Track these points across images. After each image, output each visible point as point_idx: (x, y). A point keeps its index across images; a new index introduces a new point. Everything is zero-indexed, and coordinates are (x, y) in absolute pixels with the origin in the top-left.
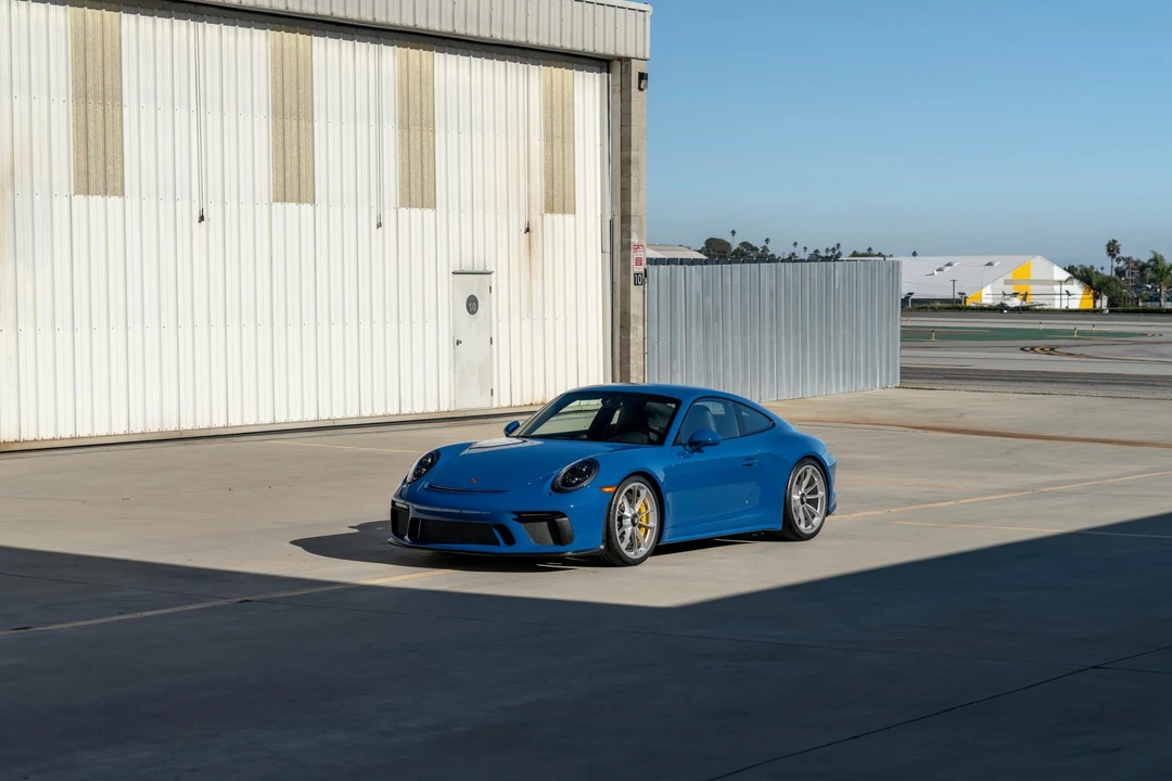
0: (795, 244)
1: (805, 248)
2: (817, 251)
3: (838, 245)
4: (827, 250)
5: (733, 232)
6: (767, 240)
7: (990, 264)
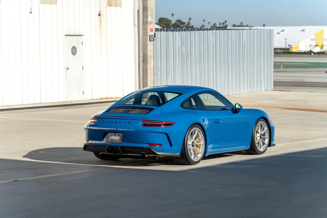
0: (204, 21)
1: (209, 23)
2: (215, 24)
3: (226, 21)
4: (220, 24)
5: (173, 15)
6: (190, 19)
7: (303, 30)
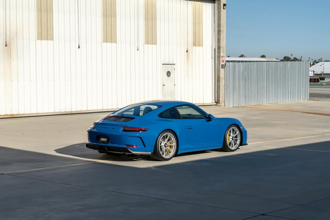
0: (309, 58)
1: (312, 59)
2: (315, 60)
3: (322, 59)
4: (318, 60)
5: (292, 55)
6: (301, 57)
